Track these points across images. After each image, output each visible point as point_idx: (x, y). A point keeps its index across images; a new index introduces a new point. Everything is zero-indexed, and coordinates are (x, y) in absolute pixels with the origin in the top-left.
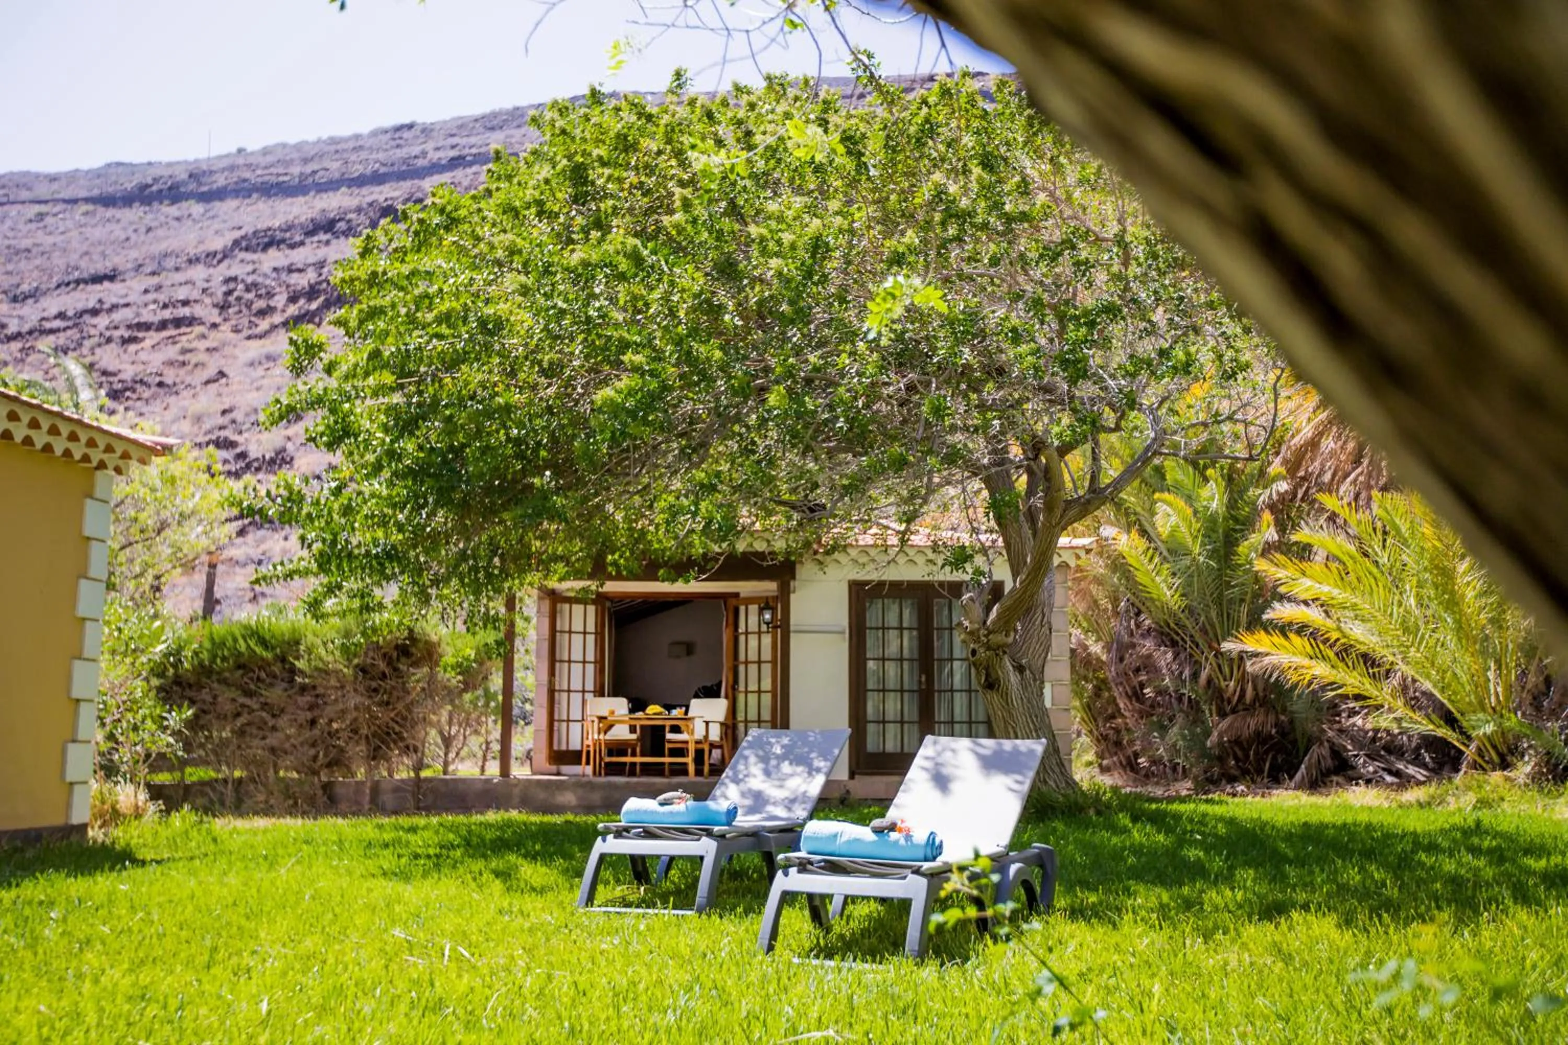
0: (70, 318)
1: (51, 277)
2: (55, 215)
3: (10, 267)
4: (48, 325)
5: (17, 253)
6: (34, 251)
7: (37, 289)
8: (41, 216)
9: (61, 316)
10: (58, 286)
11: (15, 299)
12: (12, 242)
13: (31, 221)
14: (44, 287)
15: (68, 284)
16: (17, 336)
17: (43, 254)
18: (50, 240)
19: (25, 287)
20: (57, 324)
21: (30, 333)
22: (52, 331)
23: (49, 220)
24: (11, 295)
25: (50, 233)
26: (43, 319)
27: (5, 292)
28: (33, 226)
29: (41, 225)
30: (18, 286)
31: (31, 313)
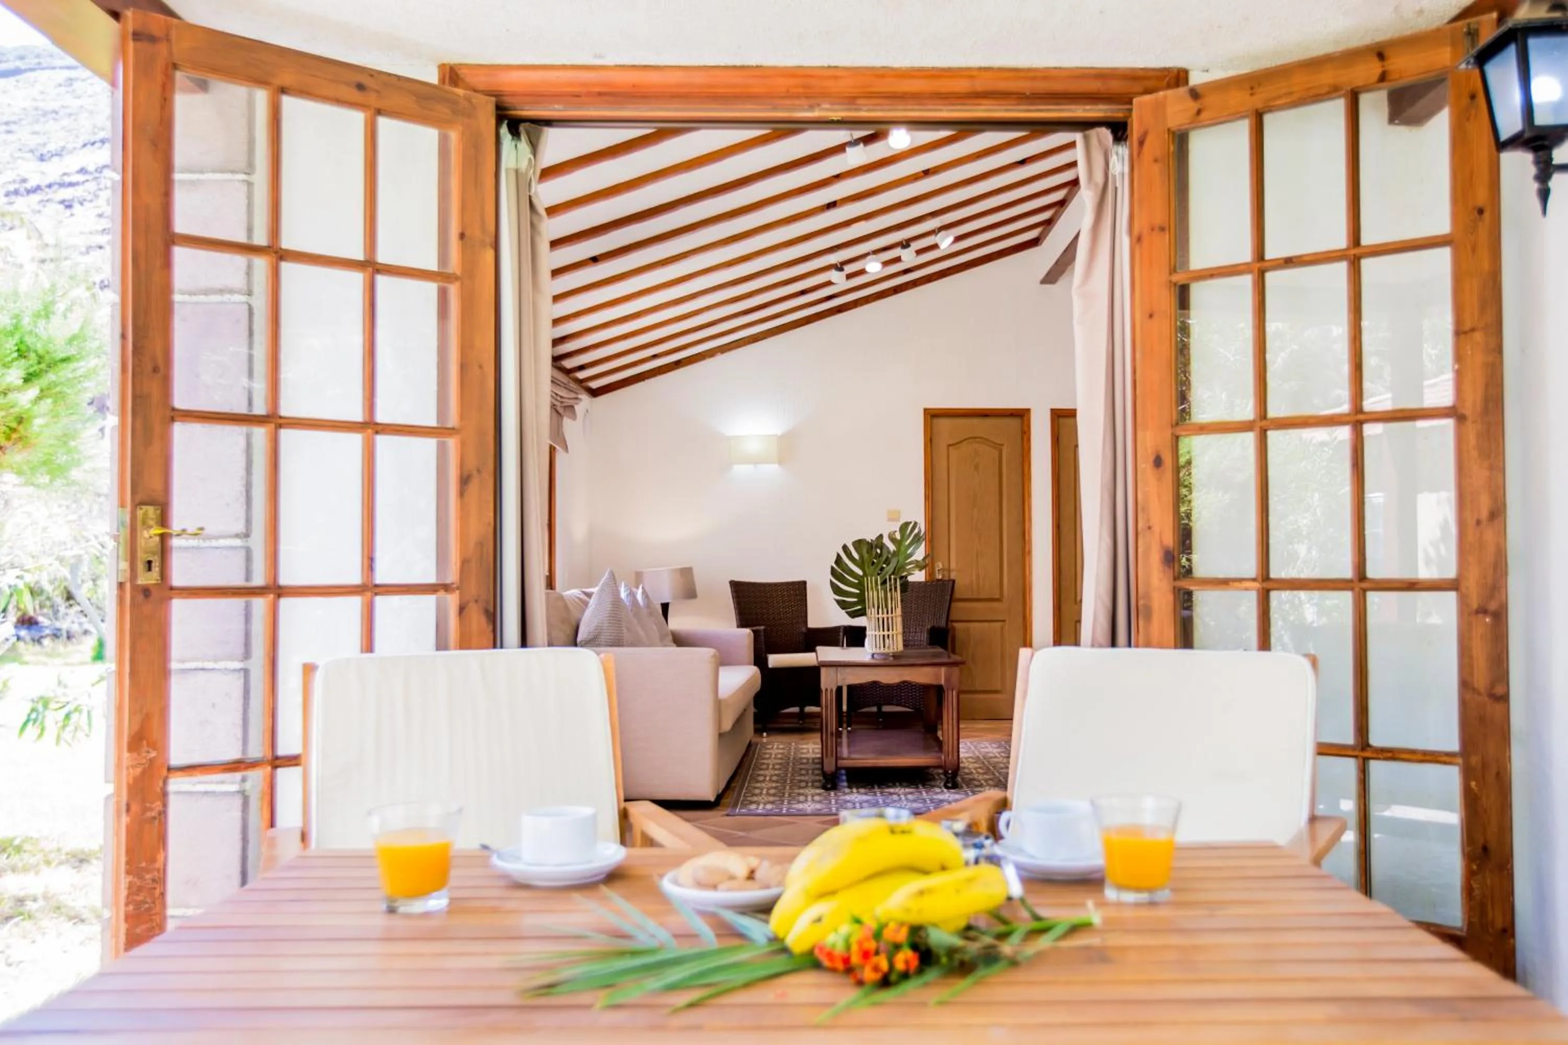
0: (91, 173)
1: (77, 137)
2: (84, 80)
3: (37, 128)
4: (67, 179)
5: (45, 114)
6: (61, 113)
7: (63, 148)
8: (70, 81)
9: (82, 171)
10: (85, 145)
11: (42, 158)
12: (41, 104)
13: (60, 85)
14: (70, 146)
15: (93, 144)
16: (38, 189)
17: (70, 115)
18: (79, 102)
19: (52, 147)
20: (80, 178)
21: (50, 186)
22: (71, 185)
23: (77, 85)
24: (38, 154)
25: (79, 97)
26: (65, 174)
27: (32, 151)
28: (63, 89)
29: (70, 89)
30: (45, 145)
31: (53, 171)
